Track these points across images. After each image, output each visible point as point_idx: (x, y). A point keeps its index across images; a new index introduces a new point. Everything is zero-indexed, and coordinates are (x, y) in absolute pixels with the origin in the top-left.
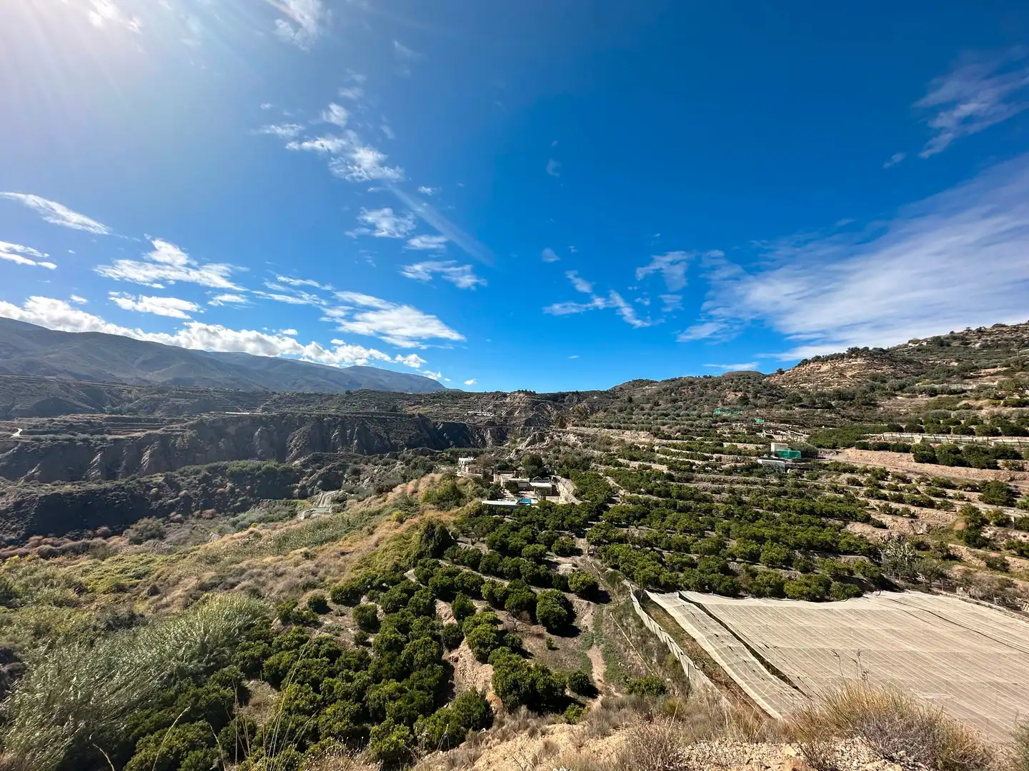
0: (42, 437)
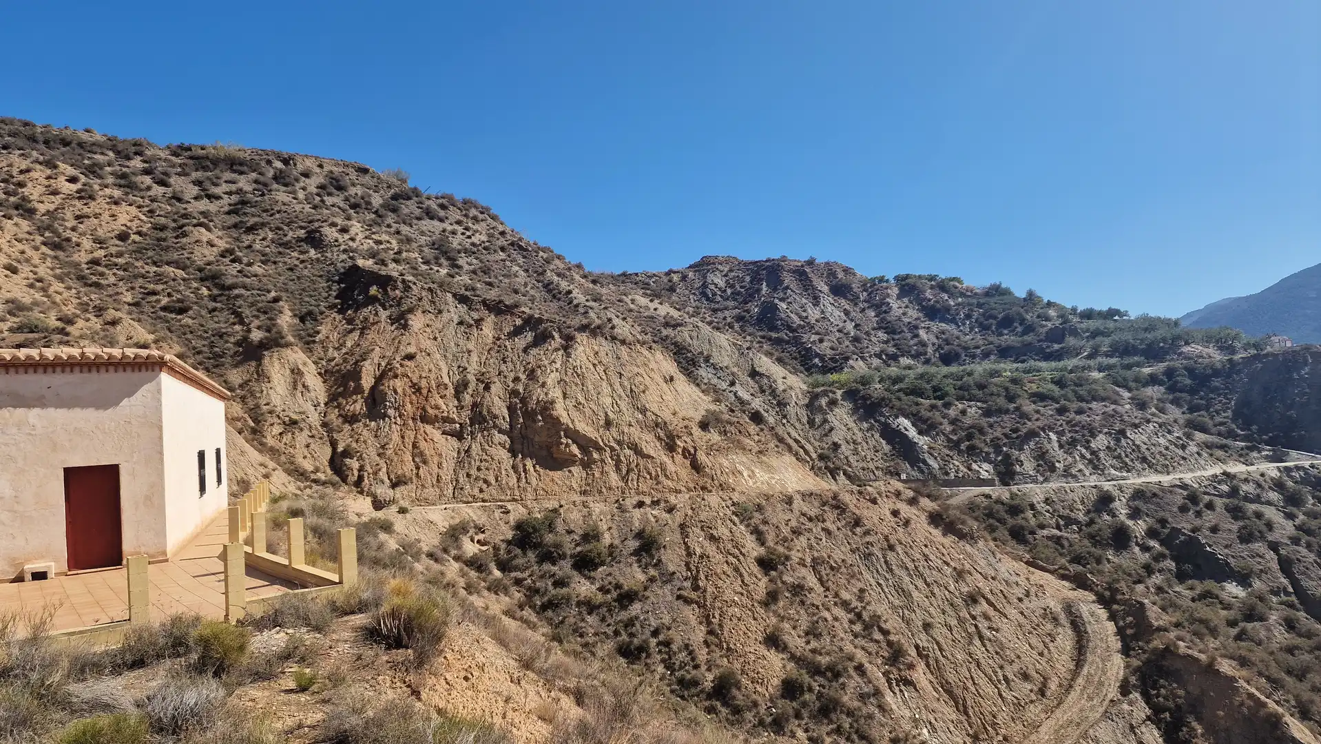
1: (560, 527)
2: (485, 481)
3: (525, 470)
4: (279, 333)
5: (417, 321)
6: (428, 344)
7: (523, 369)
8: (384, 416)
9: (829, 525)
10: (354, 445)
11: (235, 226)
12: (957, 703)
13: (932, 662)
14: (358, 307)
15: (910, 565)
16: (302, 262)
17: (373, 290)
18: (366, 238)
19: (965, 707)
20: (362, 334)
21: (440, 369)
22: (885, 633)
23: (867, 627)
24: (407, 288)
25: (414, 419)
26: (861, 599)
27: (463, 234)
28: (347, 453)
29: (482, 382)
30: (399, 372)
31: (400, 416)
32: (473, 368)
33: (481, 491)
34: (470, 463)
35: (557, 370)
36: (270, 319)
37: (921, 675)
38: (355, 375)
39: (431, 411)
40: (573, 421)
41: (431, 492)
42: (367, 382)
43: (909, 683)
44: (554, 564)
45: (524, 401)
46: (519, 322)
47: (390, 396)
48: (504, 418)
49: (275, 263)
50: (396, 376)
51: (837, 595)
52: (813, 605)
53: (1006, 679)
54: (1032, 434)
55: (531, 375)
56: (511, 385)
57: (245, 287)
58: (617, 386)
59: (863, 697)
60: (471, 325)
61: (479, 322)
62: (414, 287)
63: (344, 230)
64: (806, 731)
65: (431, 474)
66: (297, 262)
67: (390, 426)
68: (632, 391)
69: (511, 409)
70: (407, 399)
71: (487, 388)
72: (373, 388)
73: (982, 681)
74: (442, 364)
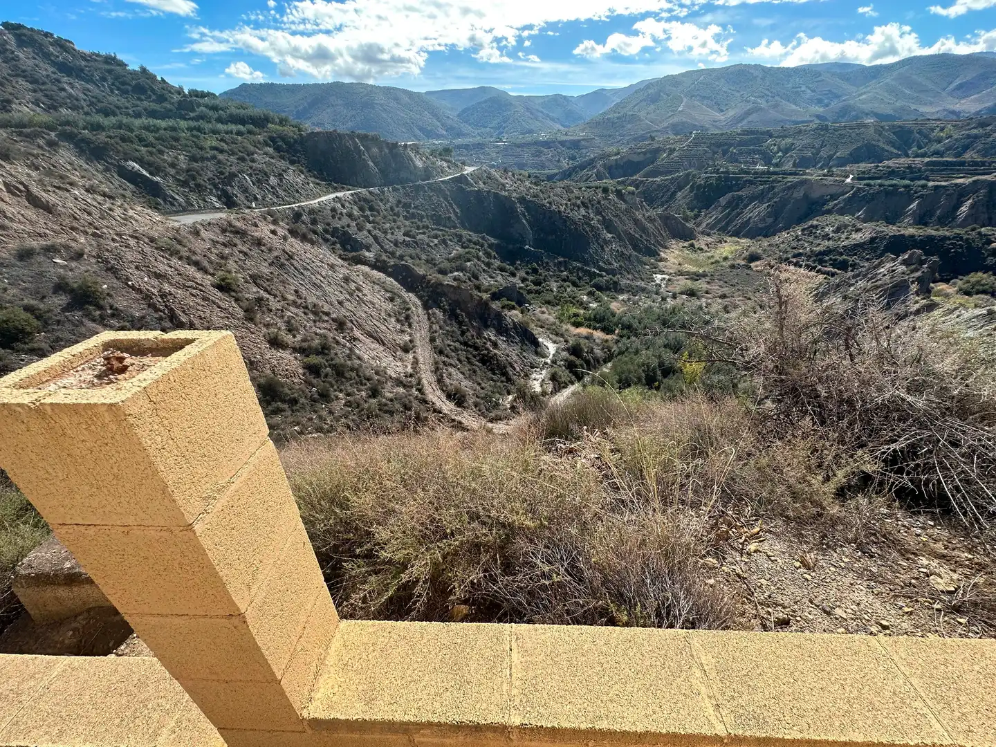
0: (872, 182)
9: (240, 247)
12: (377, 340)
13: (355, 323)
15: (308, 267)
19: (382, 341)
22: (327, 314)
23: (315, 313)
26: (299, 296)
37: (357, 333)
43: (355, 339)
51: (284, 299)
52: (278, 310)
53: (385, 319)
54: (233, 176)
59: (349, 357)
64: (341, 391)
73: (379, 325)
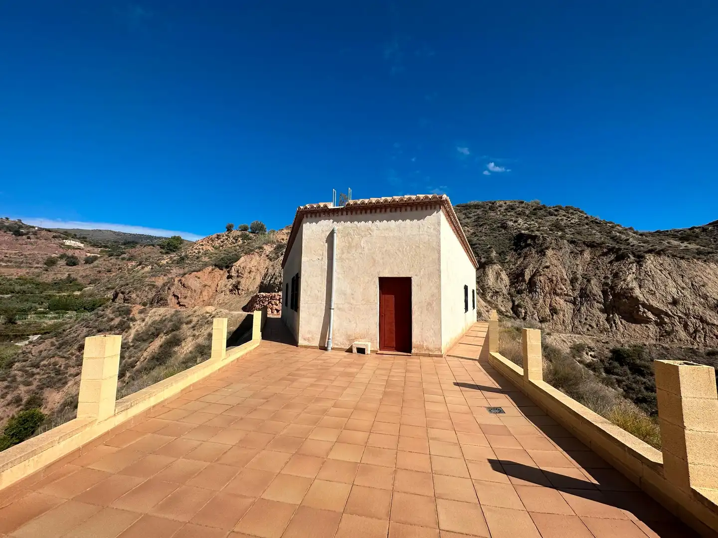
1: (645, 356)
2: (590, 326)
3: (615, 323)
4: (492, 259)
5: (549, 253)
6: (555, 262)
7: (609, 273)
8: (536, 291)
10: (522, 303)
11: (476, 225)
14: (522, 248)
16: (499, 235)
17: (529, 241)
18: (525, 223)
20: (524, 259)
21: (562, 273)
24: (544, 239)
25: (550, 294)
27: (567, 220)
28: (519, 306)
29: (586, 278)
30: (542, 273)
31: (543, 292)
32: (580, 271)
33: (588, 330)
34: (581, 316)
35: (633, 273)
36: (488, 254)
38: (522, 274)
39: (559, 291)
40: (648, 300)
41: (560, 327)
42: (527, 277)
44: (644, 378)
45: (612, 288)
46: (605, 250)
47: (538, 283)
48: (600, 296)
49: (489, 236)
50: (541, 275)
55: (616, 275)
56: (603, 280)
57: (479, 244)
58: (680, 281)
60: (578, 253)
61: (582, 252)
62: (548, 239)
63: (516, 222)
65: (560, 319)
66: (497, 235)
67: (538, 296)
68: (692, 285)
69: (604, 292)
70: (546, 285)
71: (589, 281)
72: (530, 279)
74: (563, 271)
